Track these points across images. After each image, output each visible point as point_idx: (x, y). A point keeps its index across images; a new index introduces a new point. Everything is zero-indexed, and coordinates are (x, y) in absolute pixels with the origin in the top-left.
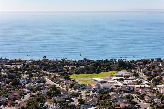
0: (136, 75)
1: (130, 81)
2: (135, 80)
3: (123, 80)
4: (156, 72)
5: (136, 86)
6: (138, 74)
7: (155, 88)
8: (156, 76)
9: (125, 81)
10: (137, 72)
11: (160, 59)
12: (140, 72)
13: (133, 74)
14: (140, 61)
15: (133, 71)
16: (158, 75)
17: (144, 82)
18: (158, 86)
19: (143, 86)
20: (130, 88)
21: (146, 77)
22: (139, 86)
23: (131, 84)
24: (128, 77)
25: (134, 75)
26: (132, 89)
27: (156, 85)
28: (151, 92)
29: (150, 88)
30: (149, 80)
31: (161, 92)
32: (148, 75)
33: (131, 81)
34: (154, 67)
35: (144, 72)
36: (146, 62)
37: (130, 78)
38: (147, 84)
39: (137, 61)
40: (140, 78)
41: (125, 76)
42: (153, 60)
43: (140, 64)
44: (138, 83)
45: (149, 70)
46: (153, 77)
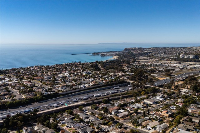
0: (9, 77)
2: (9, 80)
3: (1, 80)
4: (20, 74)
5: (10, 83)
6: (10, 76)
7: (21, 82)
8: (20, 76)
9: (3, 81)
10: (10, 75)
11: (22, 68)
12: (11, 75)
13: (7, 76)
14: (11, 69)
15: (7, 75)
16: (21, 76)
17: (14, 80)
18: (22, 81)
19: (14, 82)
20: (6, 84)
21: (15, 77)
22: (12, 82)
23: (7, 82)
24: (5, 78)
25: (8, 77)
26: (7, 84)
27: (21, 80)
28: (19, 84)
29: (18, 83)
30: (17, 78)
31: (24, 84)
32: (16, 76)
33: (7, 80)
34: (19, 72)
35: (13, 75)
36: (14, 70)
37: (6, 79)
38: (16, 80)
39: (9, 70)
40: (12, 78)
41: (3, 78)
42: (18, 68)
43: (11, 71)
44: (11, 81)
45: (16, 73)
46: (19, 77)
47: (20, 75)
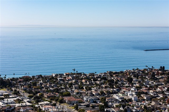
0: (17, 93)
1: (10, 100)
2: (15, 99)
3: (3, 99)
4: (38, 89)
5: (17, 105)
7: (37, 106)
8: (37, 93)
9: (6, 101)
10: (18, 90)
11: (41, 76)
12: (20, 90)
13: (13, 92)
14: (21, 78)
15: (13, 89)
16: (39, 92)
17: (25, 100)
18: (39, 103)
19: (24, 104)
20: (11, 107)
21: (27, 95)
22: (20, 105)
23: (11, 103)
24: (8, 95)
25: (14, 94)
27: (37, 102)
28: (32, 110)
29: (32, 106)
30: (30, 97)
31: (43, 110)
32: (29, 93)
33: (12, 100)
34: (35, 84)
35: (25, 90)
36: (26, 79)
37: (11, 96)
38: (28, 102)
39: (17, 79)
40: (21, 96)
41: (5, 95)
42: (33, 77)
43: (20, 82)
44: (19, 101)
45: (30, 87)
46: (34, 94)
47: (36, 90)
